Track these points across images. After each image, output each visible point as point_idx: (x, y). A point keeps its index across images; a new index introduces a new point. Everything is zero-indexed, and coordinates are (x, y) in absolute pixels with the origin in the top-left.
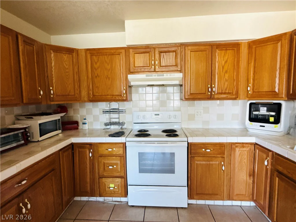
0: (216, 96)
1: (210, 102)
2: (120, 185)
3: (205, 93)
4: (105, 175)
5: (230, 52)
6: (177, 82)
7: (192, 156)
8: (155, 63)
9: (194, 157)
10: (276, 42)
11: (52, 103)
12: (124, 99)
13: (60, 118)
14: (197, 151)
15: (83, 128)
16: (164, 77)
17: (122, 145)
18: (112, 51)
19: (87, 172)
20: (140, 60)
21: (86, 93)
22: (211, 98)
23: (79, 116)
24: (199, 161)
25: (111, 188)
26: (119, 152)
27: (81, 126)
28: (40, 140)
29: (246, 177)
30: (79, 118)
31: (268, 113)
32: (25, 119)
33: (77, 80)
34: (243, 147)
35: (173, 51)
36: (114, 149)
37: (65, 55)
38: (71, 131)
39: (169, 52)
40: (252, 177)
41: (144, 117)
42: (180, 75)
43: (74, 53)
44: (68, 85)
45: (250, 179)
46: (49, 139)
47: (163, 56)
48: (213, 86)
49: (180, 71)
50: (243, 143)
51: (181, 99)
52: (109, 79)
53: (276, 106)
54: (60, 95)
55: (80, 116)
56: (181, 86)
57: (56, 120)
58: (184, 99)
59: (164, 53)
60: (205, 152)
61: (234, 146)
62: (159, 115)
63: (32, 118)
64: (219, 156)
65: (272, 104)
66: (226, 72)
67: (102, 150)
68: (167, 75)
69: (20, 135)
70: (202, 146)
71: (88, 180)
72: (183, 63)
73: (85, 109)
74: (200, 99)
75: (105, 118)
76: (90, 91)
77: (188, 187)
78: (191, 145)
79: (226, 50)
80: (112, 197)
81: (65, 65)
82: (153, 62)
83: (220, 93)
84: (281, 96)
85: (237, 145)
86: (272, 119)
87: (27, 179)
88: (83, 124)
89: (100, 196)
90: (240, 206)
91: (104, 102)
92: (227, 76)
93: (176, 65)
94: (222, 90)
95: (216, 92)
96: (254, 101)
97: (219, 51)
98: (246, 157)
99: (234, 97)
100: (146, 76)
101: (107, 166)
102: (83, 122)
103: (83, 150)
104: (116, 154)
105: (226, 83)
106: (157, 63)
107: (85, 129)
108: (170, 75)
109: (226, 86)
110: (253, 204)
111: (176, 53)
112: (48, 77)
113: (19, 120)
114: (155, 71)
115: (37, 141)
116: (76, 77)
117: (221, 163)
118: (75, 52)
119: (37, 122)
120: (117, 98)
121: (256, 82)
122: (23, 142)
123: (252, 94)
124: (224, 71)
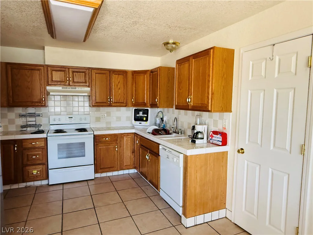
0: (113, 105)
1: (111, 108)
2: (42, 170)
3: (106, 102)
4: (29, 164)
5: (121, 77)
6: (86, 94)
7: (97, 143)
8: (69, 79)
9: (98, 144)
10: (144, 74)
12: (43, 105)
14: (100, 140)
16: (77, 89)
17: (44, 139)
18: (33, 67)
20: (57, 76)
21: (6, 99)
22: (110, 105)
24: (101, 147)
26: (41, 145)
29: (131, 154)
31: (143, 115)
34: (128, 135)
35: (83, 72)
36: (37, 143)
39: (80, 72)
40: (133, 154)
41: (59, 120)
42: (89, 89)
45: (132, 155)
47: (76, 75)
48: (111, 97)
49: (89, 86)
50: (128, 133)
51: (90, 106)
52: (29, 88)
53: (146, 111)
56: (89, 96)
58: (91, 106)
59: (76, 73)
60: (105, 140)
61: (123, 135)
62: (72, 118)
64: (114, 142)
65: (144, 110)
66: (119, 89)
67: (26, 145)
68: (78, 89)
70: (103, 137)
72: (90, 81)
74: (102, 106)
75: (21, 121)
76: (10, 98)
77: (94, 165)
78: (96, 136)
79: (119, 75)
80: (34, 181)
82: (68, 79)
83: (115, 102)
84: (147, 105)
85: (124, 134)
86: (145, 119)
89: (23, 182)
90: (129, 174)
91: (20, 107)
92: (120, 91)
93: (86, 82)
94: (117, 101)
95: (113, 102)
96: (136, 108)
97: (114, 75)
98: (129, 141)
99: (125, 105)
100: (62, 88)
101: (31, 157)
104: (38, 147)
105: (120, 96)
106: (71, 79)
108: (81, 88)
109: (119, 98)
110: (136, 171)
111: (85, 74)
114: (69, 85)
117: (115, 146)
120: (37, 104)
121: (136, 96)
123: (135, 104)
124: (118, 88)
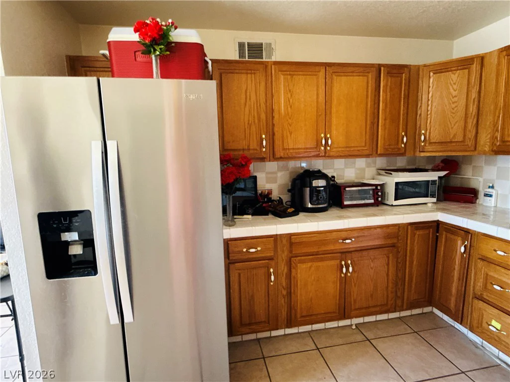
4: (485, 297)
11: (422, 154)
13: (436, 178)
15: (484, 204)
19: (453, 277)
21: (489, 136)
23: (481, 179)
25: (490, 327)
27: (481, 199)
28: (394, 204)
30: (481, 184)
32: (385, 174)
33: (474, 114)
37: (454, 74)
38: (459, 203)
43: (475, 65)
44: (453, 125)
46: (409, 207)
54: (436, 142)
55: (484, 180)
57: (428, 181)
63: (391, 174)
67: (486, 249)
69: (371, 192)
71: (454, 291)
73: (496, 168)
76: (497, 133)
81: (452, 90)
87: (353, 239)
88: (485, 196)
101: (491, 283)
102: (486, 192)
103: (452, 237)
107: (487, 206)
112: (420, 115)
113: (380, 174)
115: (391, 204)
116: (471, 109)
118: (475, 63)
119: (394, 180)
122: (372, 201)
